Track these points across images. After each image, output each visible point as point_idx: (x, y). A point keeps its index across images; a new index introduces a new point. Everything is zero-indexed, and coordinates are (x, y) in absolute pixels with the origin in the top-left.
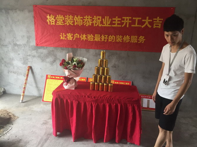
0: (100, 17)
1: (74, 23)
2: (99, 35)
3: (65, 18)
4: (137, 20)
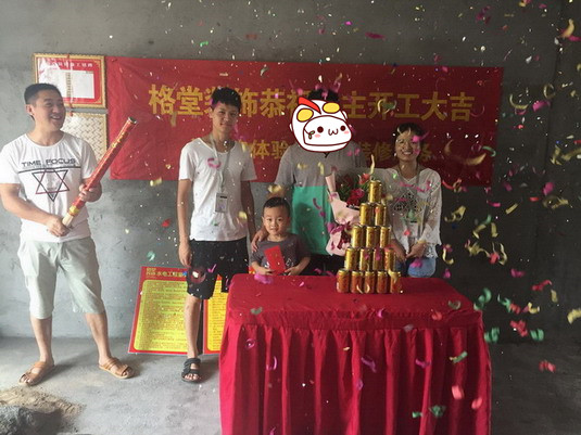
3: (205, 94)
4: (408, 101)
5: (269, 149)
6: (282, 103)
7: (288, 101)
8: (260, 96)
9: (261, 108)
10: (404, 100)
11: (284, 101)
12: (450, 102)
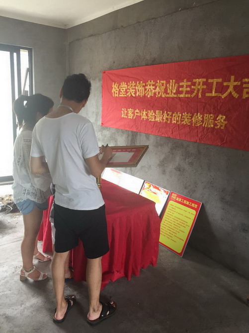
0: (164, 82)
1: (135, 93)
2: (161, 112)
3: (128, 86)
4: (215, 84)
5: (147, 115)
6: (153, 89)
7: (156, 87)
8: (146, 85)
9: (146, 92)
10: (213, 83)
11: (154, 87)
12: (242, 83)
